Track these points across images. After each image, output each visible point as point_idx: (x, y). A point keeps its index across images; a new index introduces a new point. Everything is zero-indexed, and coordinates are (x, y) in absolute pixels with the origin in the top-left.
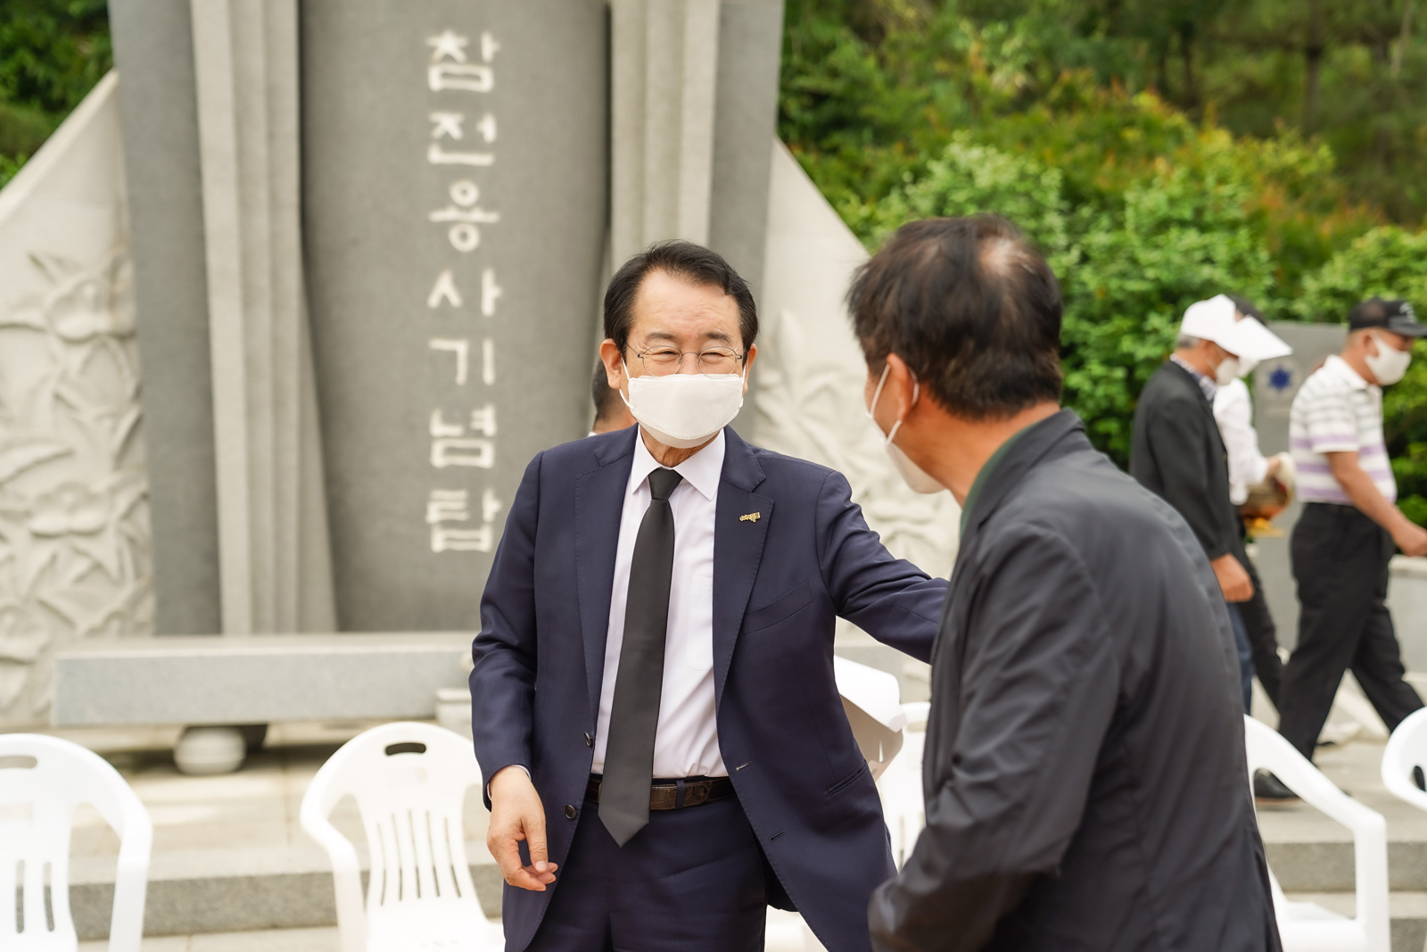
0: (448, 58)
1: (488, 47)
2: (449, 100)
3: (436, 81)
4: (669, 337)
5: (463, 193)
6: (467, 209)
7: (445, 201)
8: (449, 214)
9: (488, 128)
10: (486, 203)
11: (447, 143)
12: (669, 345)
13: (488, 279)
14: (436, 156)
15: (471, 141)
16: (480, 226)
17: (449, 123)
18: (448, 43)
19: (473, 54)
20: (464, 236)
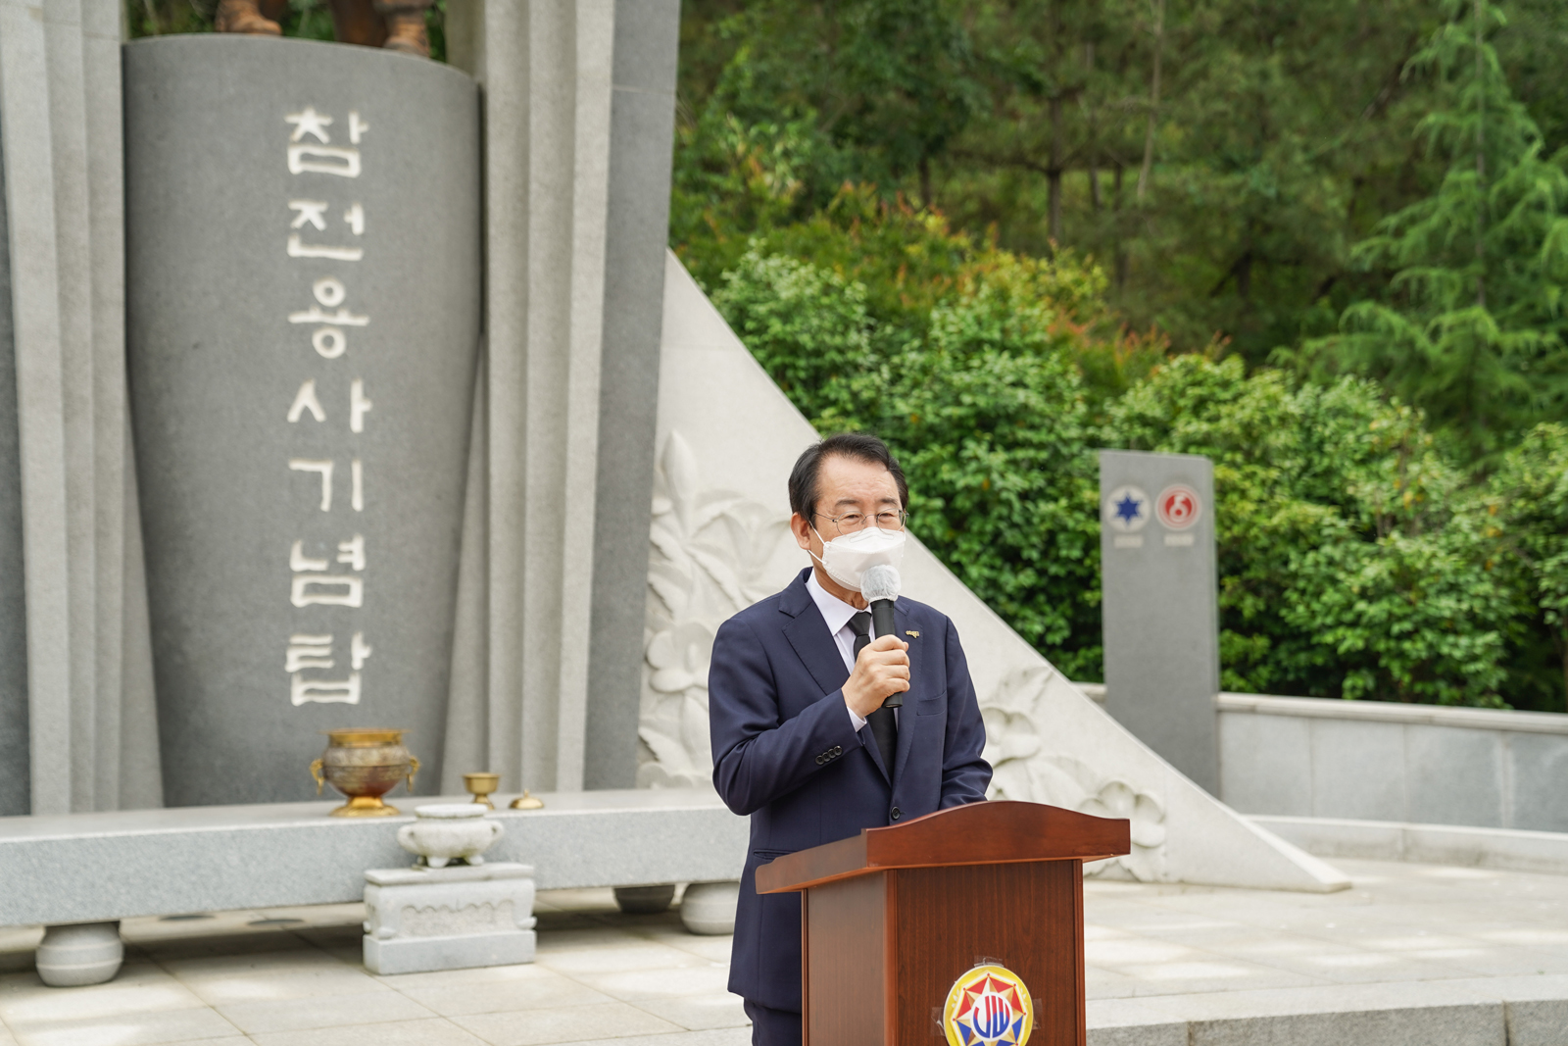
0: (309, 138)
1: (356, 129)
2: (310, 186)
3: (295, 166)
4: (852, 502)
5: (330, 293)
6: (333, 311)
7: (307, 302)
8: (313, 316)
9: (356, 219)
10: (352, 305)
11: (309, 235)
12: (851, 510)
13: (357, 390)
14: (295, 249)
15: (337, 234)
16: (347, 330)
17: (310, 212)
18: (309, 122)
19: (338, 134)
20: (329, 342)
